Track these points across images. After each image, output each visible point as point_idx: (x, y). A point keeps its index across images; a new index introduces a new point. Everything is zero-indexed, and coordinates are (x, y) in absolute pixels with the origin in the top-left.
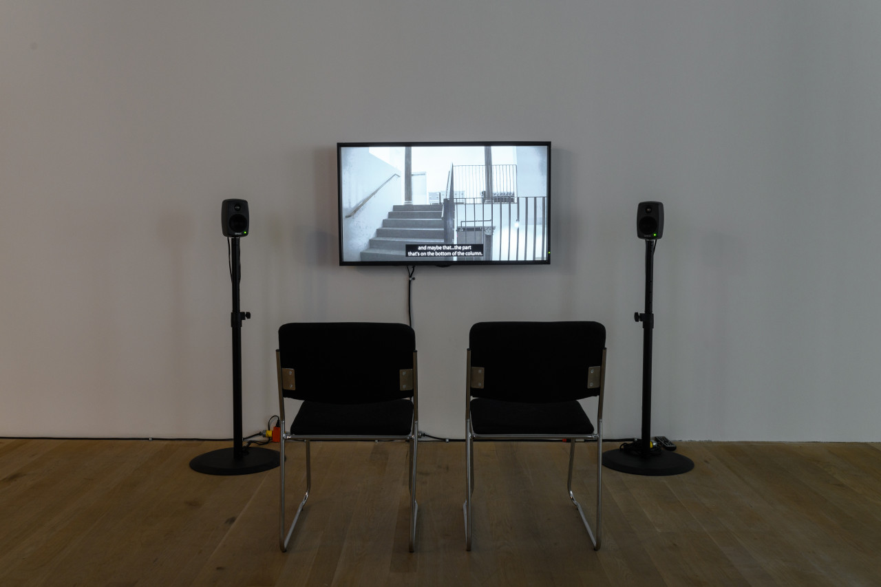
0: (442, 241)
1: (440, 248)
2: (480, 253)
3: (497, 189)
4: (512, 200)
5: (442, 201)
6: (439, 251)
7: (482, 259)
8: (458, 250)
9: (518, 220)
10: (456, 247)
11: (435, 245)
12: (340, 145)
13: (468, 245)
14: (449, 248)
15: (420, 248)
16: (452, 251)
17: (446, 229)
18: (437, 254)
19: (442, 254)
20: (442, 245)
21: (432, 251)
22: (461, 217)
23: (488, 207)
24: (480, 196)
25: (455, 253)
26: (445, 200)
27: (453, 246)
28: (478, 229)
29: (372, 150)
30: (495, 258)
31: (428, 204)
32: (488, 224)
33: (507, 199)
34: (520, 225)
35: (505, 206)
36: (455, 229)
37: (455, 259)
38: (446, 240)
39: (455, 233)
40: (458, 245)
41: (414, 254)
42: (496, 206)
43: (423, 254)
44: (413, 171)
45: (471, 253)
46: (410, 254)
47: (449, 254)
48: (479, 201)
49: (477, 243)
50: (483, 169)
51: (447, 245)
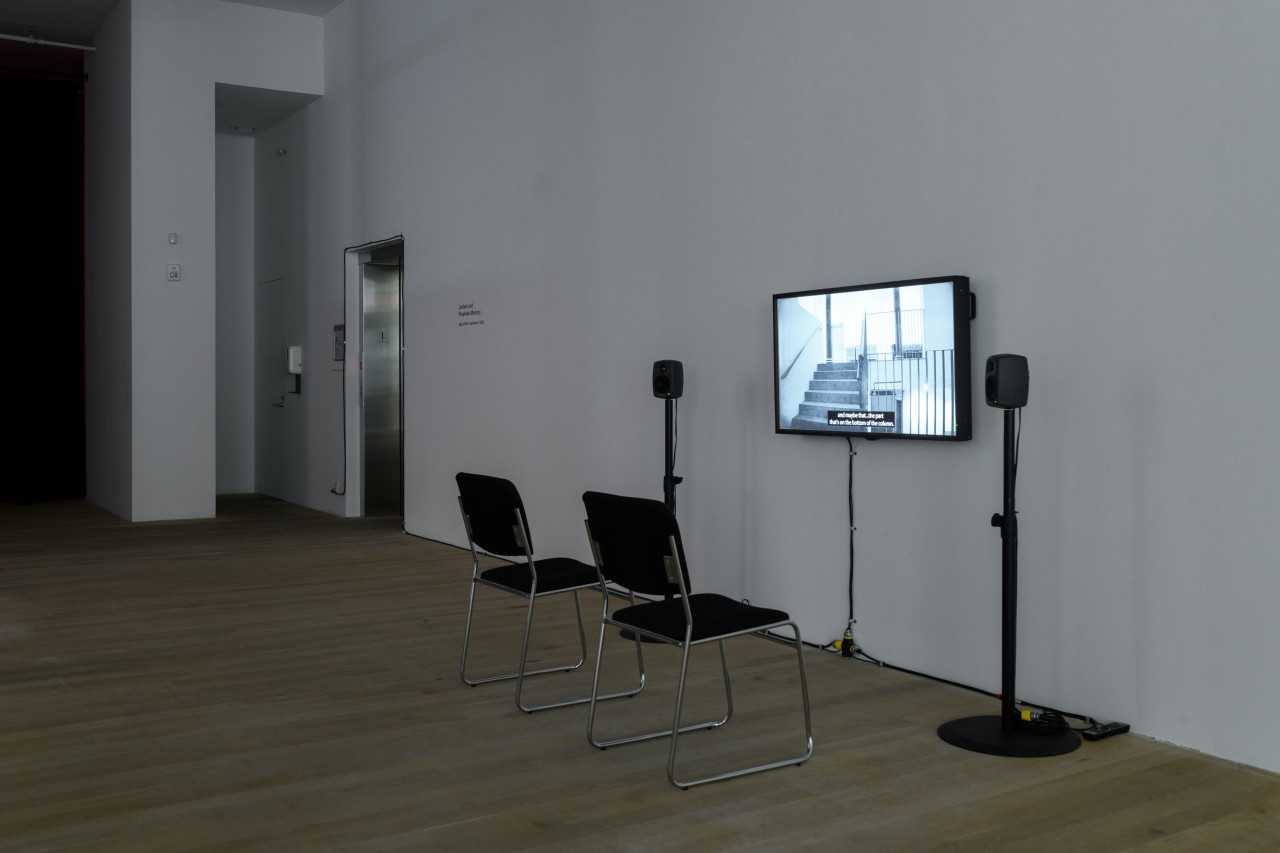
0: (857, 407)
1: (856, 416)
2: (890, 424)
3: (907, 343)
4: (921, 354)
5: (857, 358)
6: (855, 419)
7: (894, 431)
8: (872, 419)
9: (927, 381)
10: (871, 416)
11: (850, 412)
12: (776, 297)
13: (880, 413)
14: (864, 416)
15: (840, 415)
16: (866, 420)
17: (861, 392)
18: (854, 423)
19: (857, 423)
20: (857, 412)
21: (850, 419)
22: (876, 378)
23: (897, 363)
24: (891, 351)
25: (869, 423)
26: (860, 356)
27: (867, 413)
28: (889, 393)
29: (801, 300)
30: (906, 431)
31: (845, 361)
32: (898, 387)
33: (916, 354)
34: (927, 387)
35: (914, 361)
36: (869, 393)
37: (869, 430)
38: (861, 406)
39: (869, 396)
40: (873, 413)
41: (835, 422)
42: (906, 362)
43: (842, 423)
44: (833, 323)
45: (883, 424)
46: (831, 422)
47: (863, 423)
48: (890, 357)
49: (889, 410)
50: (893, 315)
51: (863, 413)
